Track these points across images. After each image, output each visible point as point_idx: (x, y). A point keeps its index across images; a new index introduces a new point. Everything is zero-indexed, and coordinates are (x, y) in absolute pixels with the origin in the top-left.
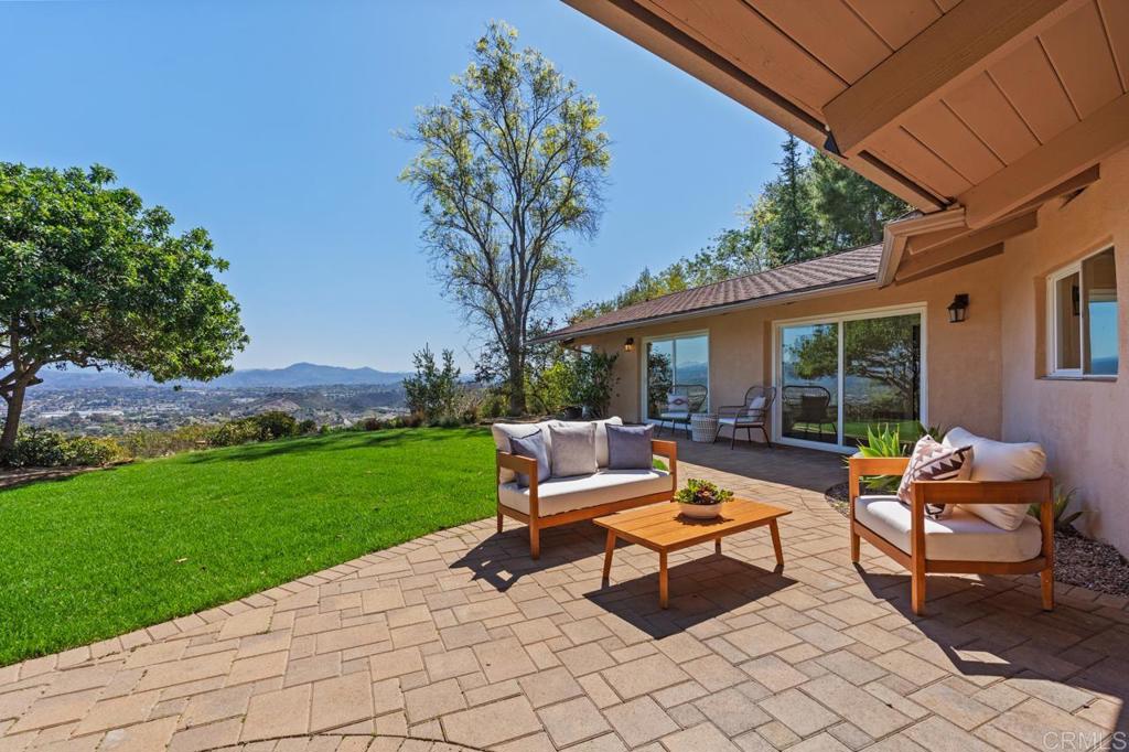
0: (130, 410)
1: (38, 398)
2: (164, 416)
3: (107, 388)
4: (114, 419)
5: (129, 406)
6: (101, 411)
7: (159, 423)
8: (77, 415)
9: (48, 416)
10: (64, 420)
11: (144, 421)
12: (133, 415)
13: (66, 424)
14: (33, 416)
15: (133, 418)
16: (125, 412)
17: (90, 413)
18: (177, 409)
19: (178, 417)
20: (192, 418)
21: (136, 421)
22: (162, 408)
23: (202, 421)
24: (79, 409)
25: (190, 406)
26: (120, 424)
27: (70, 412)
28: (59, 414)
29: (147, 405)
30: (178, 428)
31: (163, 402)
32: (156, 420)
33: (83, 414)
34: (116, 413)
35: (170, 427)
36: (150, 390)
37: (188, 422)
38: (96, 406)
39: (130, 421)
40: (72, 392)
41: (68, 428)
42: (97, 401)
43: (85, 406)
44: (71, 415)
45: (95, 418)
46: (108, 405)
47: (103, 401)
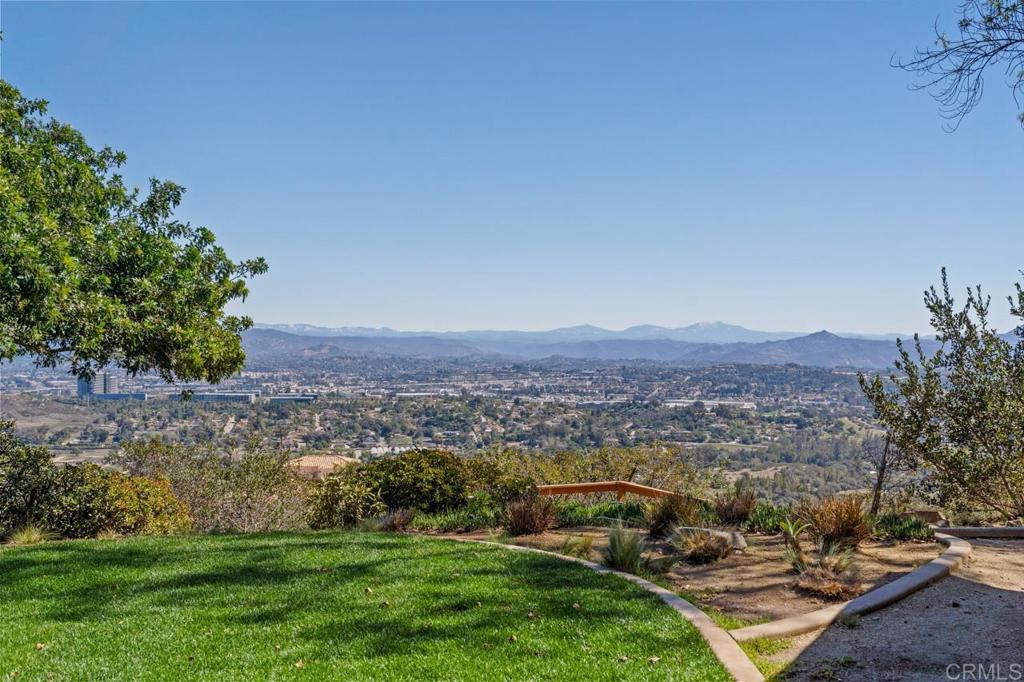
0: (766, 401)
1: (663, 379)
2: (806, 414)
3: (738, 366)
4: (743, 415)
5: (763, 395)
6: (729, 402)
7: (800, 425)
8: (701, 405)
9: (672, 405)
10: (687, 411)
11: (782, 420)
12: (767, 410)
13: (688, 417)
14: (656, 405)
15: (766, 415)
16: (758, 404)
17: (716, 402)
18: (826, 403)
19: (827, 418)
20: (845, 419)
21: (770, 420)
22: (806, 400)
23: (861, 425)
24: (706, 398)
25: (846, 400)
26: (750, 423)
27: (695, 401)
28: (684, 403)
29: (785, 395)
30: (826, 436)
31: (806, 390)
32: (796, 421)
33: (709, 404)
34: (747, 406)
35: (815, 433)
36: (793, 370)
37: (839, 426)
38: (724, 393)
39: (763, 419)
40: (697, 371)
41: (693, 424)
42: (726, 386)
43: (710, 393)
44: (696, 404)
45: (721, 412)
46: (737, 392)
47: (733, 386)
